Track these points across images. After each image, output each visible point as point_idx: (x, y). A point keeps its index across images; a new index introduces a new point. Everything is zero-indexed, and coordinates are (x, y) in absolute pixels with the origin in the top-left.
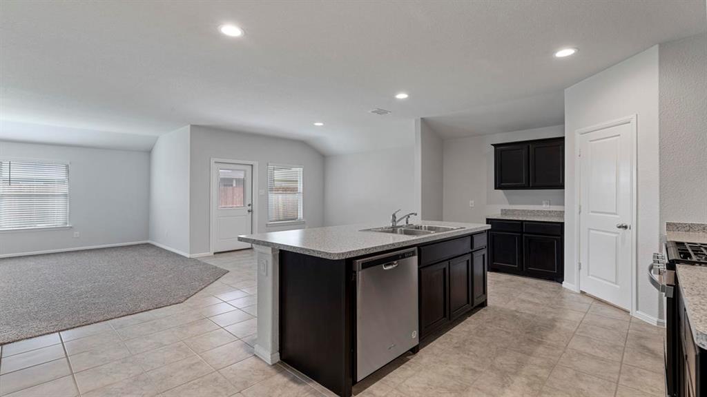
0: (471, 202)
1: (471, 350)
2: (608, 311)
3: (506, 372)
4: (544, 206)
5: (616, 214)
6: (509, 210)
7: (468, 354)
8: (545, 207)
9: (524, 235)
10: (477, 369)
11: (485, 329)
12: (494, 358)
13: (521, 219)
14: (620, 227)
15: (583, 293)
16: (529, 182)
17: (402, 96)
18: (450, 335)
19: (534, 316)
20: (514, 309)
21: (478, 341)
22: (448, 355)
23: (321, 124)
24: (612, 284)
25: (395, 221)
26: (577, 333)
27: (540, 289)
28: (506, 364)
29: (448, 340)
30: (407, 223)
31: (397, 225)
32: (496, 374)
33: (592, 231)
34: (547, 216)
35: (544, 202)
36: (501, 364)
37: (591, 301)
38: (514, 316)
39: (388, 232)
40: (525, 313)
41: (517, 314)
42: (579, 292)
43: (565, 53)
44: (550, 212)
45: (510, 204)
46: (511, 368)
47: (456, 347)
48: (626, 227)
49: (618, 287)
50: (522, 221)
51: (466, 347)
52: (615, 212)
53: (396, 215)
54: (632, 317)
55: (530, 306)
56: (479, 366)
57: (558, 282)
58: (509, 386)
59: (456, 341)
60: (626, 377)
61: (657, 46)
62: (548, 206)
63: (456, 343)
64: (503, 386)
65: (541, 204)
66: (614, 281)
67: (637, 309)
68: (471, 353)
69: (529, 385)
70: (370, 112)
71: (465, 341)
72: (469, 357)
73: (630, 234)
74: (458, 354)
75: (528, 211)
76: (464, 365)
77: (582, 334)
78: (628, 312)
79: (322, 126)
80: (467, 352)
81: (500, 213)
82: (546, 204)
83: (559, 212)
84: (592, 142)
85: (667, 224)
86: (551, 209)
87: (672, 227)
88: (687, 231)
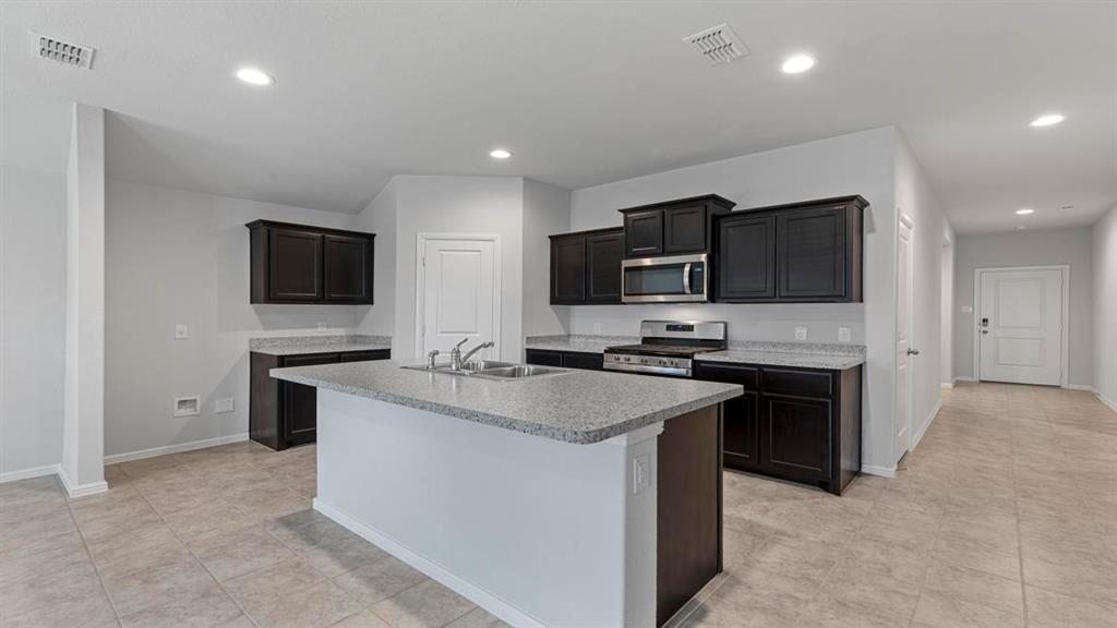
0: (179, 327)
4: (319, 330)
5: (475, 332)
6: (265, 339)
8: (321, 331)
16: (323, 292)
34: (324, 344)
35: (319, 324)
44: (327, 338)
45: (265, 329)
52: (472, 331)
61: (521, 179)
62: (325, 330)
65: (316, 327)
75: (298, 339)
82: (322, 326)
83: (342, 337)
84: (444, 253)
85: (528, 338)
86: (328, 334)
87: (529, 340)
88: (535, 343)
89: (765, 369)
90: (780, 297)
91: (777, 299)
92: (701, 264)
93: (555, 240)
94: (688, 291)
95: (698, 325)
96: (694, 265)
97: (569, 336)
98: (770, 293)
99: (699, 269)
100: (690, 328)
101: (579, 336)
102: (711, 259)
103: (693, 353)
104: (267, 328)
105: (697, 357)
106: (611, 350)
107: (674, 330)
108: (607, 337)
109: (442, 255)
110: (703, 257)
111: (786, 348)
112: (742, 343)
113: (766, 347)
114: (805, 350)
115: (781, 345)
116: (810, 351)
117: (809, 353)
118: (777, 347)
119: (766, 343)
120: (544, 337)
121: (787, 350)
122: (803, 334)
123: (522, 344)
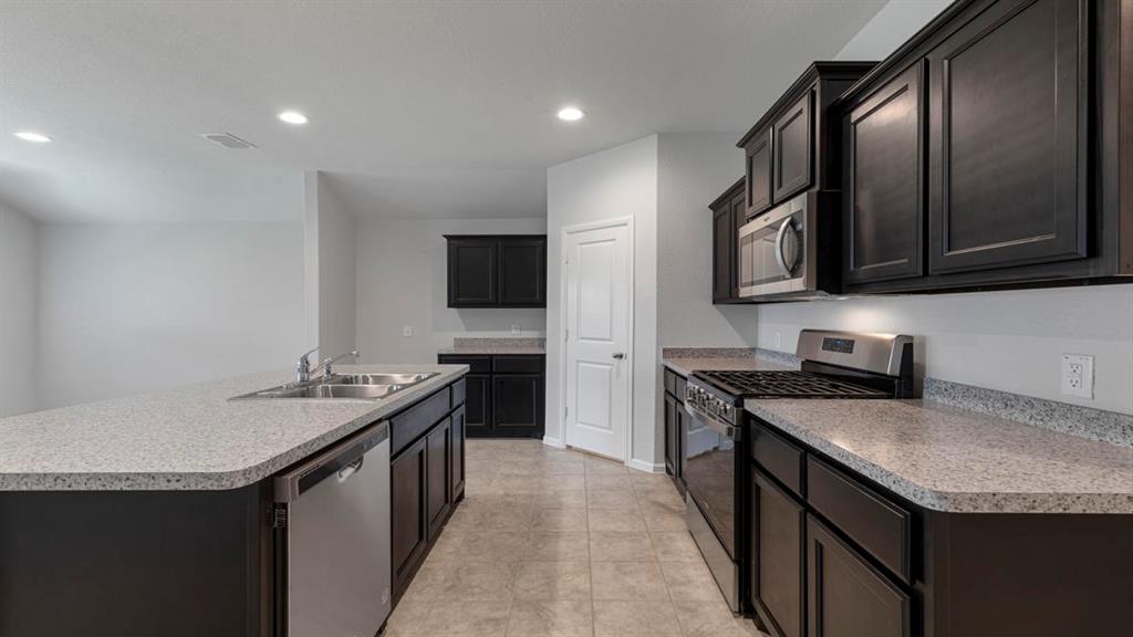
0: (406, 328)
1: (474, 584)
2: (605, 466)
3: (538, 601)
4: (513, 332)
5: (610, 340)
6: (466, 340)
7: (473, 595)
8: (514, 334)
9: (494, 376)
10: (496, 614)
11: (479, 538)
12: (513, 585)
13: (490, 352)
14: (615, 357)
15: (569, 447)
16: (497, 297)
17: (293, 118)
18: (429, 569)
19: (531, 496)
20: (501, 492)
21: (476, 564)
22: (442, 609)
23: (43, 139)
24: (605, 431)
25: (307, 371)
26: (590, 507)
27: (520, 453)
28: (533, 589)
29: (430, 581)
30: (328, 372)
31: (312, 378)
32: (528, 611)
33: (581, 364)
34: (517, 346)
35: (513, 326)
36: (527, 591)
37: (580, 457)
38: (509, 504)
39: (293, 396)
40: (519, 495)
41: (511, 499)
42: (564, 447)
43: (570, 114)
44: (520, 340)
45: (468, 330)
46: (543, 591)
47: (449, 589)
48: (621, 356)
49: (611, 432)
50: (492, 356)
51: (464, 582)
52: (608, 337)
53: (309, 358)
54: (627, 467)
55: (519, 482)
56: (499, 609)
57: (536, 438)
58: (553, 624)
59: (443, 577)
60: (661, 549)
61: (656, 136)
62: (518, 332)
63: (446, 580)
64: (547, 629)
65: (510, 329)
66: (607, 425)
67: (633, 457)
68: (477, 590)
69: (577, 609)
70: (204, 135)
71: (457, 571)
72: (475, 599)
73: (626, 365)
74: (456, 600)
76: (476, 617)
77: (596, 506)
78: (622, 463)
79: (46, 144)
80: (469, 590)
81: (452, 344)
82: (516, 329)
83: (533, 339)
85: (664, 350)
86: (522, 337)
87: (667, 353)
88: (680, 357)
91: (929, 284)
93: (719, 206)
97: (755, 349)
100: (850, 347)
104: (468, 329)
105: (747, 403)
107: (831, 349)
109: (582, 249)
111: (1034, 412)
112: (944, 386)
113: (990, 404)
114: (1083, 427)
115: (1022, 402)
116: (1098, 431)
117: (1095, 438)
118: (1012, 406)
119: (988, 393)
120: (698, 350)
121: (1036, 420)
122: (1080, 376)
123: (657, 357)
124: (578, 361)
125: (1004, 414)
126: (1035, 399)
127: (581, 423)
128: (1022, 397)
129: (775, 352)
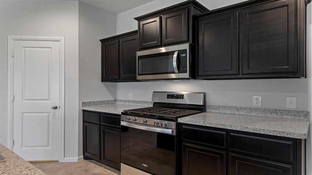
5: (48, 100)
14: (52, 108)
24: (44, 148)
33: (25, 114)
48: (56, 108)
49: (50, 148)
52: (47, 98)
54: (61, 163)
61: (78, 2)
67: (64, 157)
73: (60, 112)
78: (57, 161)
84: (26, 48)
85: (83, 103)
87: (84, 104)
88: (89, 106)
89: (231, 134)
90: (243, 74)
91: (240, 76)
92: (184, 51)
93: (104, 42)
94: (176, 71)
95: (187, 95)
96: (180, 52)
97: (116, 100)
98: (235, 71)
99: (184, 55)
100: (181, 97)
101: (121, 101)
102: (192, 48)
103: (177, 118)
105: (180, 120)
106: (125, 113)
107: (172, 98)
108: (135, 102)
109: (25, 50)
110: (186, 46)
111: (246, 111)
112: (215, 107)
113: (232, 110)
114: (261, 113)
115: (243, 109)
116: (265, 114)
117: (264, 115)
118: (240, 110)
119: (232, 108)
120: (97, 102)
121: (247, 113)
122: (259, 101)
123: (79, 106)
124: (23, 113)
125: (237, 113)
126: (247, 108)
127: (25, 147)
128: (243, 108)
129: (130, 101)
